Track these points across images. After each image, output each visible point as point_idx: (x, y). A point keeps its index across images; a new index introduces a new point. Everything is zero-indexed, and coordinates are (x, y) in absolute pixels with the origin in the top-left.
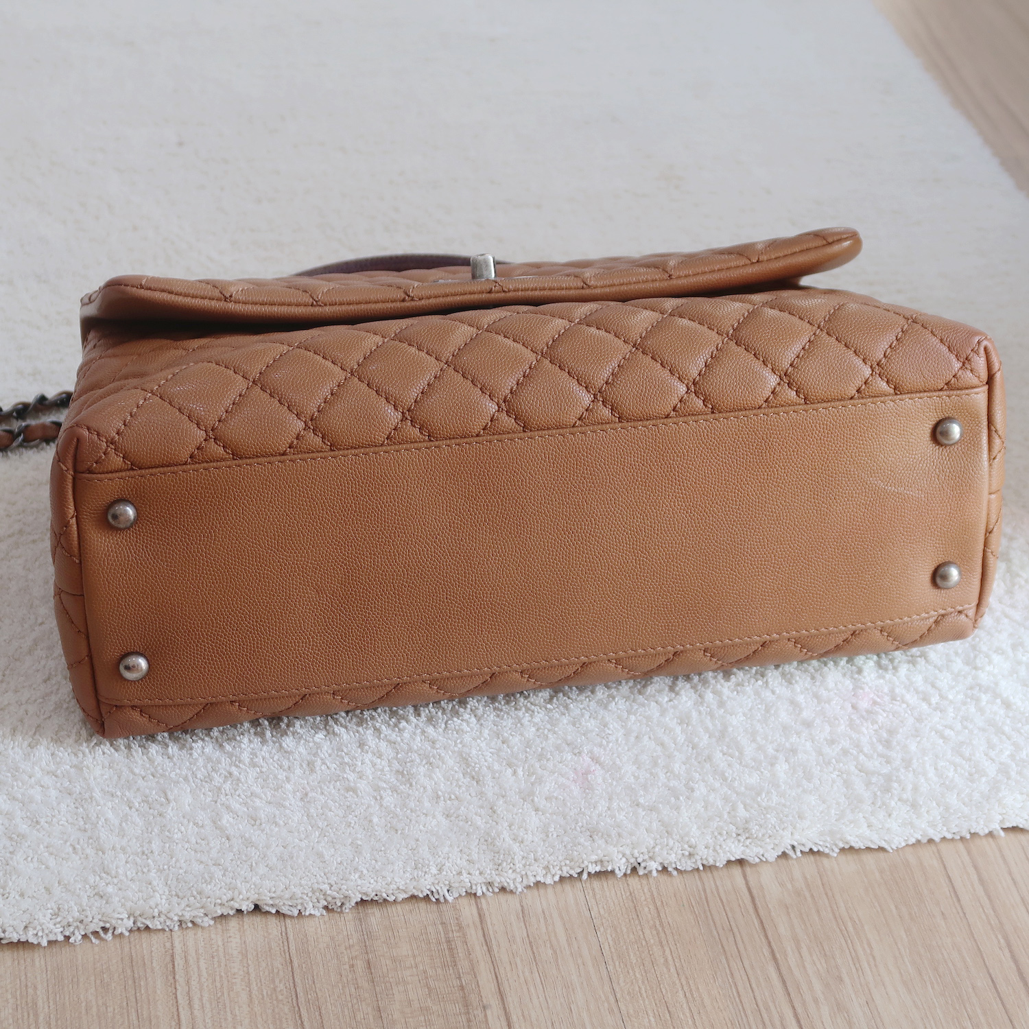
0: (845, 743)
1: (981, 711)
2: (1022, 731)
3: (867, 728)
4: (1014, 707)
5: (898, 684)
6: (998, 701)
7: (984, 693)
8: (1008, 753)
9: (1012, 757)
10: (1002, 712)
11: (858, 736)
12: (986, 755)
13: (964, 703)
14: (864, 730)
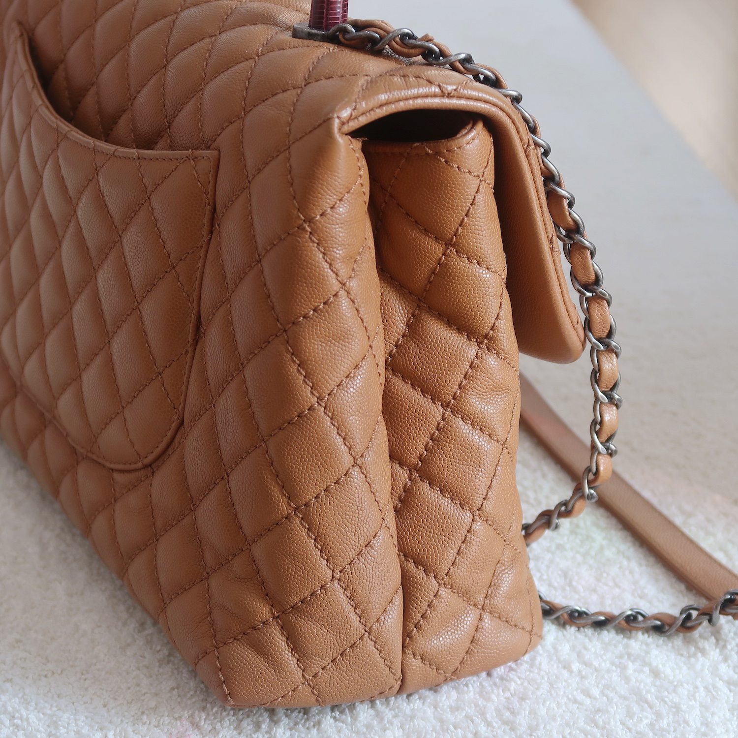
0: (471, 711)
1: (627, 679)
2: (666, 699)
3: (498, 695)
4: (662, 675)
5: (541, 652)
6: (646, 669)
7: (633, 662)
8: (646, 721)
9: (651, 726)
10: (649, 680)
11: (485, 703)
12: (623, 724)
13: (608, 671)
14: (494, 697)
